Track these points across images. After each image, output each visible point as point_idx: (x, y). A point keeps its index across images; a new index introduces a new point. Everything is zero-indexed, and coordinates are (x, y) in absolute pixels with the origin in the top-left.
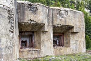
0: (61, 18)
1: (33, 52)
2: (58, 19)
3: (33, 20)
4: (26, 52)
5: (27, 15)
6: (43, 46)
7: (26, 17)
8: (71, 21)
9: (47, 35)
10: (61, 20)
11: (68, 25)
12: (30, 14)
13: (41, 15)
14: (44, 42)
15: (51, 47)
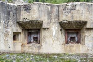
0: (67, 14)
1: (34, 47)
2: (64, 15)
3: (27, 19)
4: (27, 47)
5: (22, 15)
6: (43, 43)
7: (21, 17)
8: (82, 15)
9: (49, 32)
10: (67, 15)
11: (76, 20)
12: (25, 14)
13: (36, 13)
14: (45, 38)
15: (53, 44)
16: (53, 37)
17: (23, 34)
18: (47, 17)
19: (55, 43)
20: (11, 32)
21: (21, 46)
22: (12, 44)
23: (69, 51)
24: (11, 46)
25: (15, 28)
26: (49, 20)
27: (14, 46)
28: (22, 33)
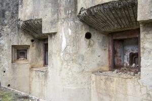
15: (61, 70)
16: (62, 54)
17: (34, 48)
18: (50, 9)
19: (65, 68)
20: (6, 45)
21: (29, 70)
22: (10, 67)
23: (104, 92)
24: (7, 69)
25: (16, 38)
26: (55, 14)
27: (14, 69)
28: (31, 46)
